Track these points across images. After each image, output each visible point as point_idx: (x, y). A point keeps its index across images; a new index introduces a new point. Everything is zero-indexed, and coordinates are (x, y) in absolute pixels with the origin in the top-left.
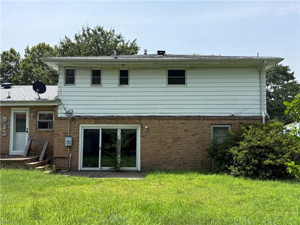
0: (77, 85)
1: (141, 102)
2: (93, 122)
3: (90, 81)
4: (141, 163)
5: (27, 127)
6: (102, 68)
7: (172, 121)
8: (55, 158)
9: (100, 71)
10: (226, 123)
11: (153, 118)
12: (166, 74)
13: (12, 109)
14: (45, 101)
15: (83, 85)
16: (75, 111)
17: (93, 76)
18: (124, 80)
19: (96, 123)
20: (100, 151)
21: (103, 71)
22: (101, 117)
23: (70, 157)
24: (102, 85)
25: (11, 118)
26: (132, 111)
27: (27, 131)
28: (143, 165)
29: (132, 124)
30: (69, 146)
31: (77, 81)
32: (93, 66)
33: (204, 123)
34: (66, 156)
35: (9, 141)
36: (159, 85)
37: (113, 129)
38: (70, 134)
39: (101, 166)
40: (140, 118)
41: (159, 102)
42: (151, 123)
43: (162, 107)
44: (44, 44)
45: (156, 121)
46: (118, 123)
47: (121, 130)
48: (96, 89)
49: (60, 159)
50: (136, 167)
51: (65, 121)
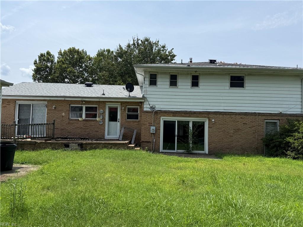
0: (159, 86)
1: (209, 101)
2: (172, 116)
3: (168, 83)
4: (208, 148)
5: (118, 118)
6: (178, 73)
7: (234, 116)
8: (142, 142)
9: (176, 76)
10: (276, 119)
11: (219, 113)
12: (229, 79)
13: (107, 103)
14: (134, 98)
15: (162, 87)
16: (157, 106)
17: (171, 79)
18: (195, 83)
19: (173, 116)
20: (176, 138)
21: (179, 76)
22: (178, 111)
23: (154, 141)
24: (178, 87)
25: (106, 111)
26: (201, 108)
27: (119, 121)
28: (211, 150)
29: (202, 117)
30: (153, 133)
31: (158, 83)
32: (171, 72)
33: (259, 118)
34: (151, 141)
35: (105, 128)
36: (223, 88)
37: (185, 121)
38: (154, 124)
39: (177, 150)
40: (208, 113)
41: (222, 101)
42: (217, 117)
43: (225, 105)
44: (74, 49)
45: (221, 116)
46: (191, 117)
47: (193, 122)
48: (173, 89)
49: (146, 143)
50: (204, 151)
51: (150, 114)
